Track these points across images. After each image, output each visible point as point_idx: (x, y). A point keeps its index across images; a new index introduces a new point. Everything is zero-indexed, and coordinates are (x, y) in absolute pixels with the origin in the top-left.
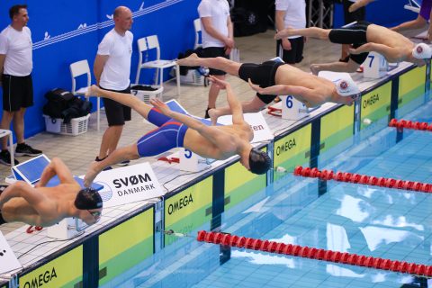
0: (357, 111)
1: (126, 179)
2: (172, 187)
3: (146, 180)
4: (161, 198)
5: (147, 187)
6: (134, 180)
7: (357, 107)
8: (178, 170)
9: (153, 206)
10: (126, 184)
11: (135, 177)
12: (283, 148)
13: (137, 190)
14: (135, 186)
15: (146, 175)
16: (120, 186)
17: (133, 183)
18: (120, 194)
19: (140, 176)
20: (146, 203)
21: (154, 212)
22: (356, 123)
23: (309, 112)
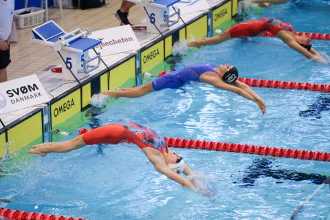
0: (209, 24)
1: (18, 89)
2: (56, 94)
3: (34, 89)
4: (48, 104)
5: (35, 95)
6: (24, 90)
7: (210, 20)
8: (61, 80)
9: (41, 110)
10: (18, 94)
11: (24, 87)
12: (148, 57)
13: (27, 98)
14: (26, 95)
15: (34, 85)
16: (13, 95)
17: (23, 92)
18: (13, 102)
19: (29, 86)
20: (35, 108)
21: (42, 115)
22: (210, 33)
23: (169, 26)
